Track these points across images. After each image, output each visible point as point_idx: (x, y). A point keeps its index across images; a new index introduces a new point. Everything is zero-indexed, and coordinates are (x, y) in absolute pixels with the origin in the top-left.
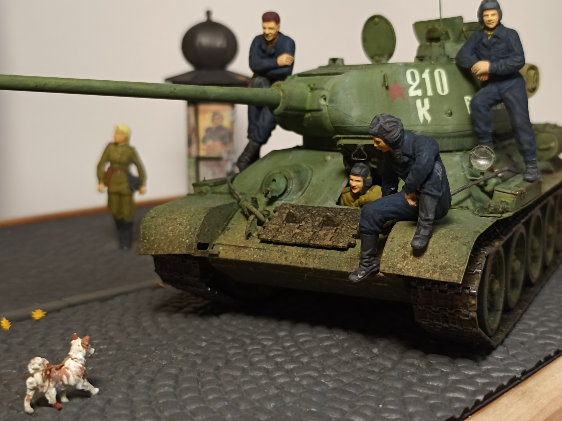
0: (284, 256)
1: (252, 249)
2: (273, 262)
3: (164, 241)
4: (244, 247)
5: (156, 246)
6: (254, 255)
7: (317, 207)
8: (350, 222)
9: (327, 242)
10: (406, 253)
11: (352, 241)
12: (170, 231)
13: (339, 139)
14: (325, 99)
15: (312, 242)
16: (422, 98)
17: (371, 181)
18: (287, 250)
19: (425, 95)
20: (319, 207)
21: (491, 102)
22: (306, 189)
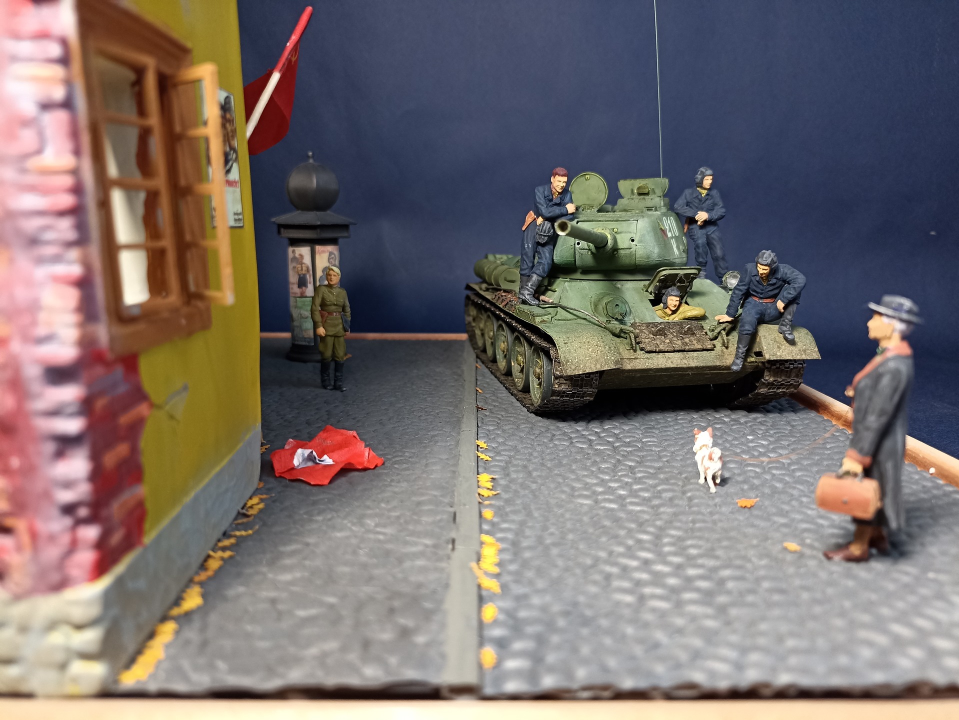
0: (670, 361)
1: (642, 359)
2: (663, 367)
3: (589, 361)
4: (634, 359)
5: (581, 366)
6: (646, 364)
9: (697, 346)
11: (713, 343)
12: (592, 352)
14: (633, 240)
15: (686, 348)
16: (672, 238)
18: (670, 357)
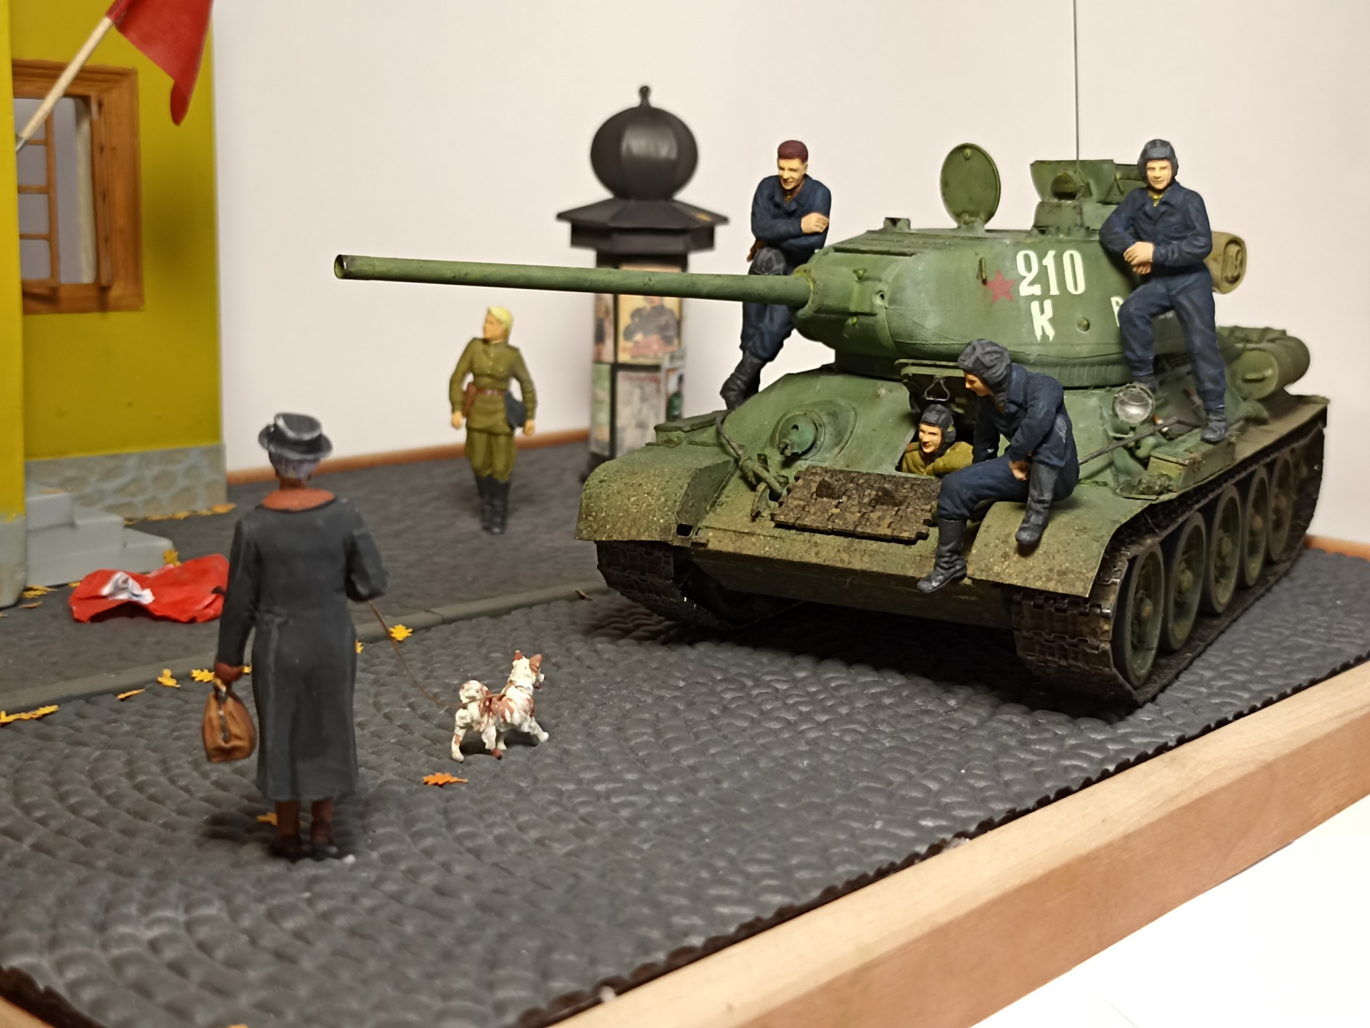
0: (815, 550)
1: (762, 537)
2: (797, 559)
3: (623, 519)
4: (747, 533)
5: (608, 527)
6: (765, 547)
7: (867, 474)
8: (919, 499)
9: (884, 530)
10: (1007, 549)
11: (924, 529)
12: (633, 504)
13: (906, 365)
14: (882, 296)
15: (859, 529)
16: (1041, 299)
17: (954, 435)
18: (819, 541)
19: (1046, 294)
20: (869, 474)
21: (1155, 310)
22: (847, 443)
